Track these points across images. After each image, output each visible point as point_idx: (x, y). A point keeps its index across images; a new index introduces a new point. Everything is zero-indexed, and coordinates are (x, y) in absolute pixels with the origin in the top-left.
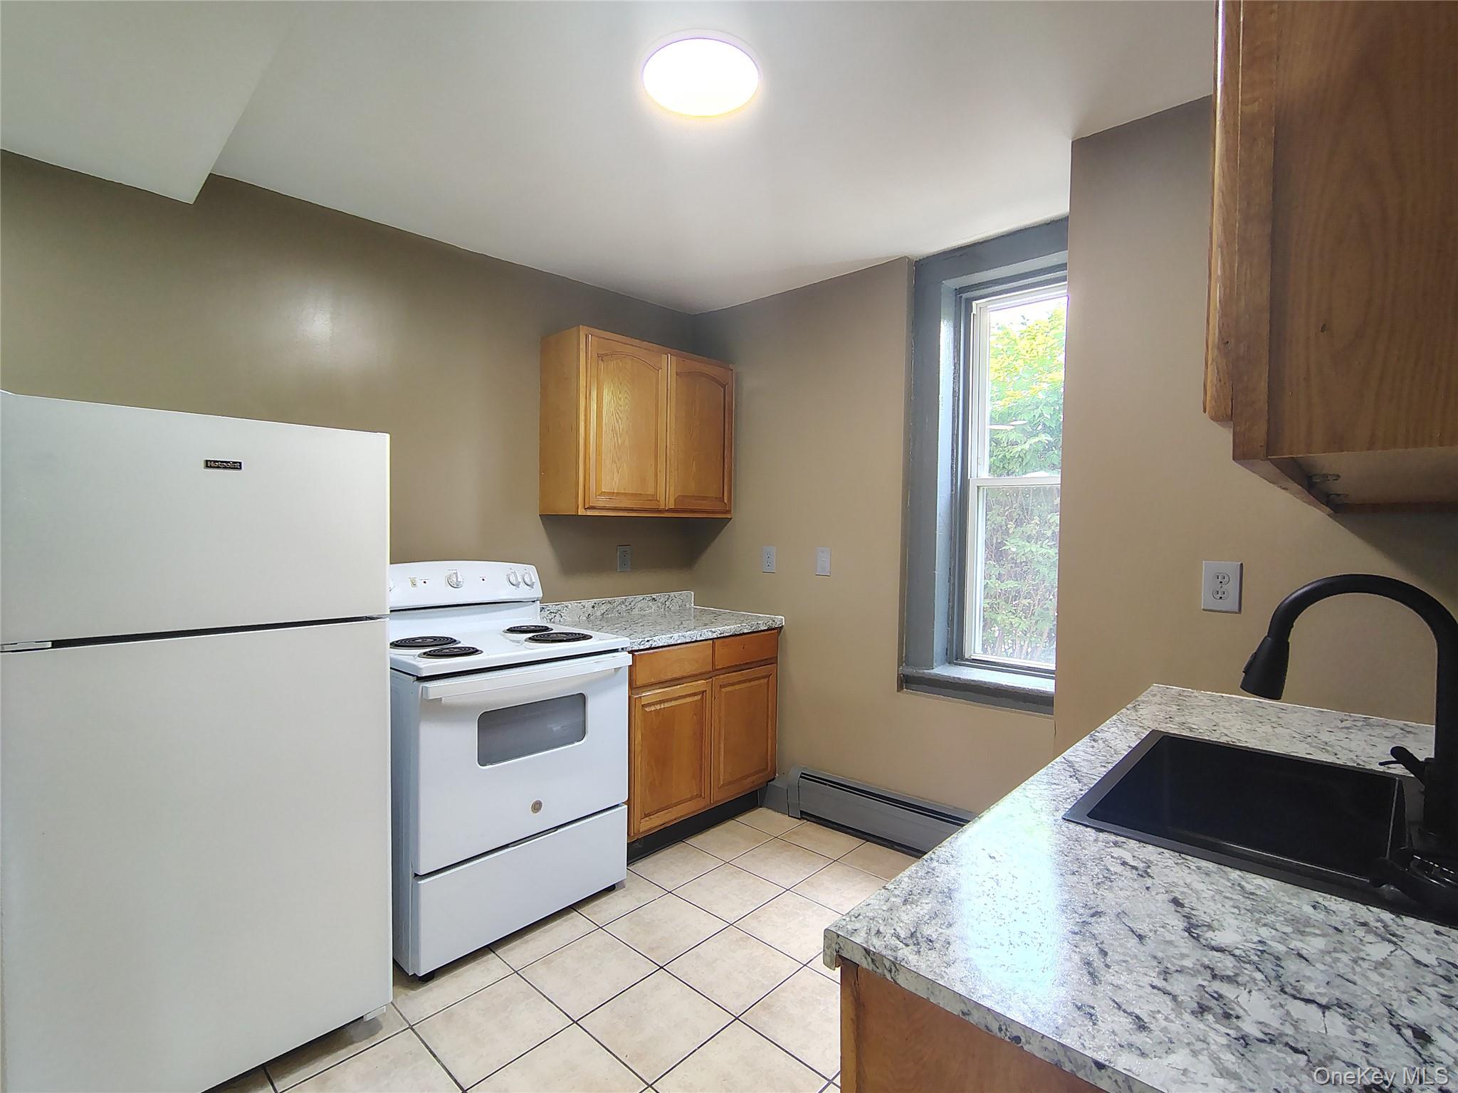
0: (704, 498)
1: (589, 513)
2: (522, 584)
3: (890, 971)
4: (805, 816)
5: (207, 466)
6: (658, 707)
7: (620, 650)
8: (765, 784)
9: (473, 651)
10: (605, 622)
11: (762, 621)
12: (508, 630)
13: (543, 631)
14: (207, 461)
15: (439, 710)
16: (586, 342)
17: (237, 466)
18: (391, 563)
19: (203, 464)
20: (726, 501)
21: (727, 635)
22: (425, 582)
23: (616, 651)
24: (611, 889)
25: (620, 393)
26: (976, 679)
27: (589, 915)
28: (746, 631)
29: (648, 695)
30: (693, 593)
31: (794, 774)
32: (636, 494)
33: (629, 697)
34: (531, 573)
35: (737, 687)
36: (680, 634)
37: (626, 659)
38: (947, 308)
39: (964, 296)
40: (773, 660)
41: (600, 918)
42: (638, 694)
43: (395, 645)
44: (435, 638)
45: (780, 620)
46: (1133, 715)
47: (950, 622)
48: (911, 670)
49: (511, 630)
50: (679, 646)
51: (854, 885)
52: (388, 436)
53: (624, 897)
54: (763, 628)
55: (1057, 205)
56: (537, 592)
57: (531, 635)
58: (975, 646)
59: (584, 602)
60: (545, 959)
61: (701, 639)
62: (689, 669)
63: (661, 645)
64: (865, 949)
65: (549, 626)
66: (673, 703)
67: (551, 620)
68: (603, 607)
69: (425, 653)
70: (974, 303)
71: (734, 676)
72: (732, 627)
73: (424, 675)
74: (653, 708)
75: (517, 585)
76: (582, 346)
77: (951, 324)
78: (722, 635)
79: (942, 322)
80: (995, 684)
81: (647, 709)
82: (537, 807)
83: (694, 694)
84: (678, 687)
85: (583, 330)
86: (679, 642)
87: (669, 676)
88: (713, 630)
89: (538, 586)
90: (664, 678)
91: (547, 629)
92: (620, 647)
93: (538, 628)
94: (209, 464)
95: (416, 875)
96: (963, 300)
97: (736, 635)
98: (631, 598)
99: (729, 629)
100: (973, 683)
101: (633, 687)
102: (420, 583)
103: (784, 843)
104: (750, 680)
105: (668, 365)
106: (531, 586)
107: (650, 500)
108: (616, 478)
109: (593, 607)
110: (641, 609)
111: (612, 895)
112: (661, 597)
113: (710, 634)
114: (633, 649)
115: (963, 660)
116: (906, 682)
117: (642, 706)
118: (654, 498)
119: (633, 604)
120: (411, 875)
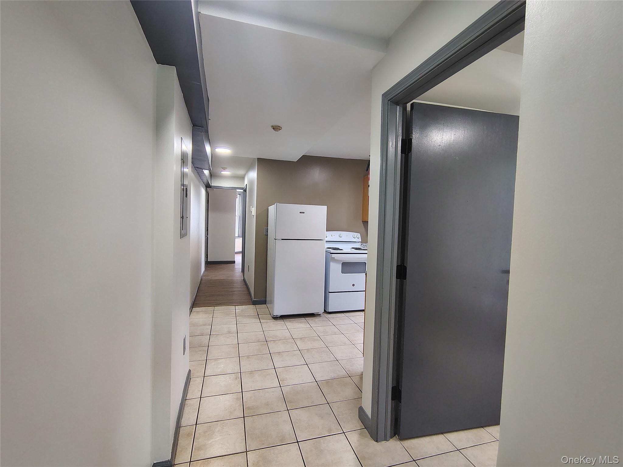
2: (356, 238)
9: (342, 250)
12: (352, 248)
15: (334, 260)
17: (304, 213)
18: (326, 231)
22: (335, 236)
34: (358, 235)
44: (335, 248)
52: (327, 206)
56: (360, 240)
69: (332, 249)
73: (332, 253)
75: (355, 238)
82: (353, 285)
89: (360, 238)
91: (360, 248)
94: (300, 213)
102: (333, 236)
106: (358, 238)
120: (328, 292)
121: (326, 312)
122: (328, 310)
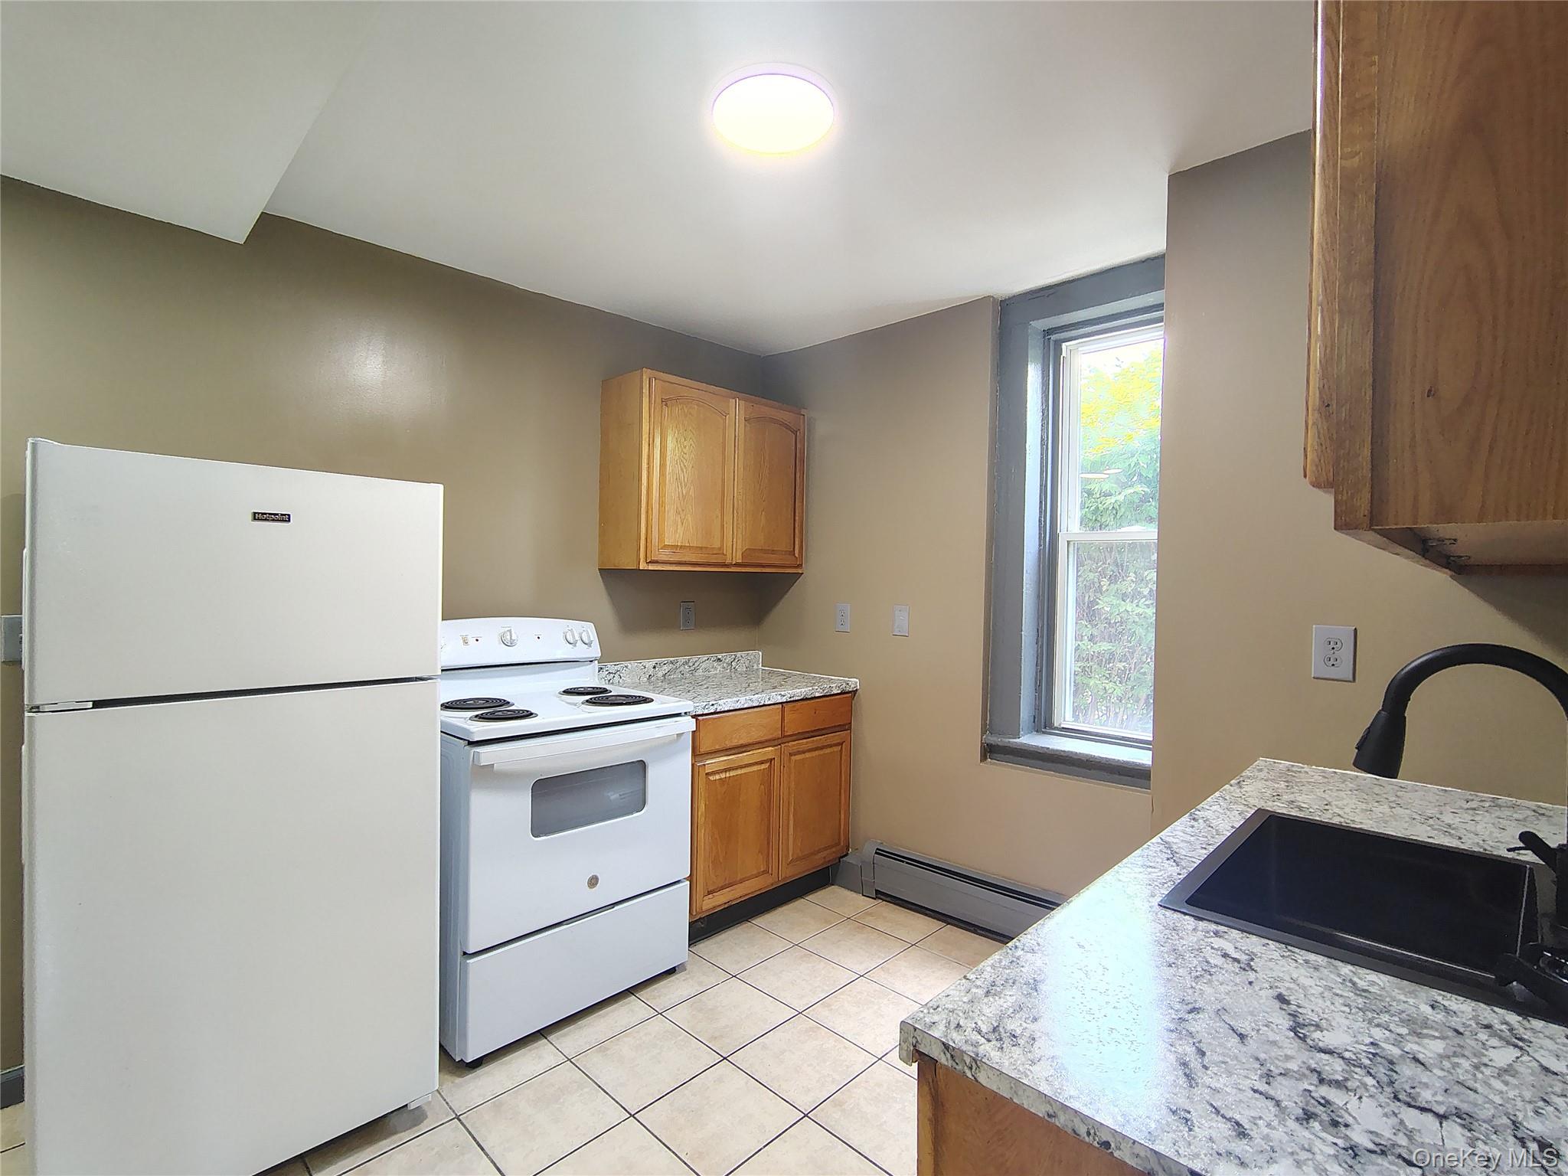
0: (773, 552)
1: (651, 567)
2: (579, 642)
3: (971, 1068)
4: (880, 895)
5: (255, 519)
6: (723, 776)
7: (683, 714)
8: (837, 861)
9: (528, 715)
10: (667, 683)
11: (835, 684)
12: (564, 692)
13: (601, 693)
14: (255, 513)
15: (489, 776)
16: (650, 385)
17: (285, 518)
18: (443, 620)
19: (250, 517)
20: (797, 555)
21: (797, 698)
22: (477, 640)
23: (678, 715)
24: (672, 971)
25: (685, 440)
26: (1066, 749)
27: (647, 1000)
28: (817, 695)
29: (713, 763)
30: (760, 653)
31: (869, 850)
32: (701, 548)
33: (693, 765)
34: (588, 630)
35: (808, 755)
36: (747, 698)
37: (688, 725)
38: (1034, 351)
39: (1053, 337)
40: (846, 727)
41: (660, 1004)
42: (701, 761)
43: (447, 706)
44: (487, 700)
45: (854, 683)
46: (1237, 792)
47: (1038, 687)
48: (995, 739)
49: (567, 692)
50: (746, 711)
51: (933, 972)
52: (441, 487)
53: (684, 980)
54: (835, 692)
55: (1152, 241)
56: (596, 651)
57: (588, 697)
58: (1064, 713)
59: (646, 663)
60: (601, 1046)
61: (769, 702)
62: (756, 735)
63: (726, 709)
64: (943, 1043)
65: (608, 687)
66: (739, 772)
67: (609, 681)
68: (665, 667)
69: (476, 716)
70: (1064, 345)
71: (805, 744)
72: (803, 690)
73: (476, 739)
74: (717, 777)
75: (574, 644)
76: (646, 391)
77: (1039, 366)
78: (792, 699)
79: (1029, 366)
80: (1087, 755)
81: (711, 778)
82: (593, 882)
83: (762, 762)
84: (745, 754)
85: (647, 373)
86: (746, 706)
87: (735, 742)
88: (783, 693)
89: (596, 644)
90: (729, 744)
91: (605, 691)
92: (683, 711)
93: (595, 690)
94: (257, 517)
95: (465, 953)
96: (1052, 343)
97: (807, 699)
98: (695, 658)
99: (800, 692)
100: (1062, 753)
101: (696, 753)
102: (472, 641)
103: (857, 923)
104: (822, 748)
105: (736, 410)
106: (589, 644)
107: (716, 554)
108: (680, 530)
109: (654, 667)
110: (706, 670)
111: (673, 978)
112: (727, 658)
113: (779, 697)
114: (697, 713)
115: (1053, 729)
116: (990, 751)
117: (707, 774)
118: (720, 551)
119: (696, 664)
120: (460, 954)
121: (454, 1064)
122: (465, 1053)
